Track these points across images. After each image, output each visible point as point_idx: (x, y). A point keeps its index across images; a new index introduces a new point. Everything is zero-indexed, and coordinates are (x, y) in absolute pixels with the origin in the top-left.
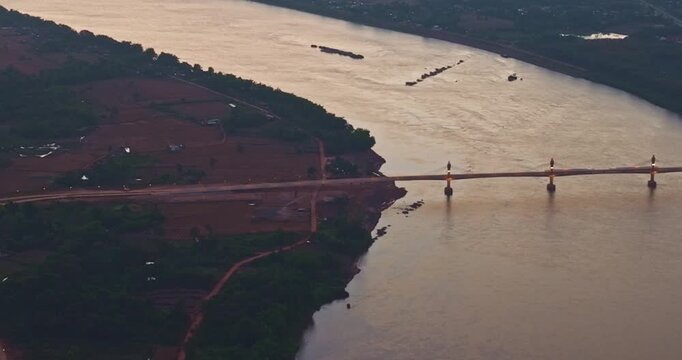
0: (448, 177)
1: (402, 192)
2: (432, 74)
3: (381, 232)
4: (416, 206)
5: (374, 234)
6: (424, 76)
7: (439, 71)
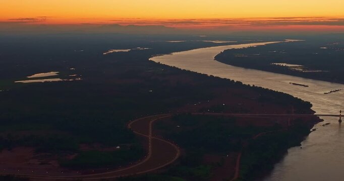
0: (340, 116)
1: (322, 120)
2: (334, 91)
3: (314, 130)
4: (327, 124)
5: (311, 130)
6: (331, 92)
7: (336, 91)
